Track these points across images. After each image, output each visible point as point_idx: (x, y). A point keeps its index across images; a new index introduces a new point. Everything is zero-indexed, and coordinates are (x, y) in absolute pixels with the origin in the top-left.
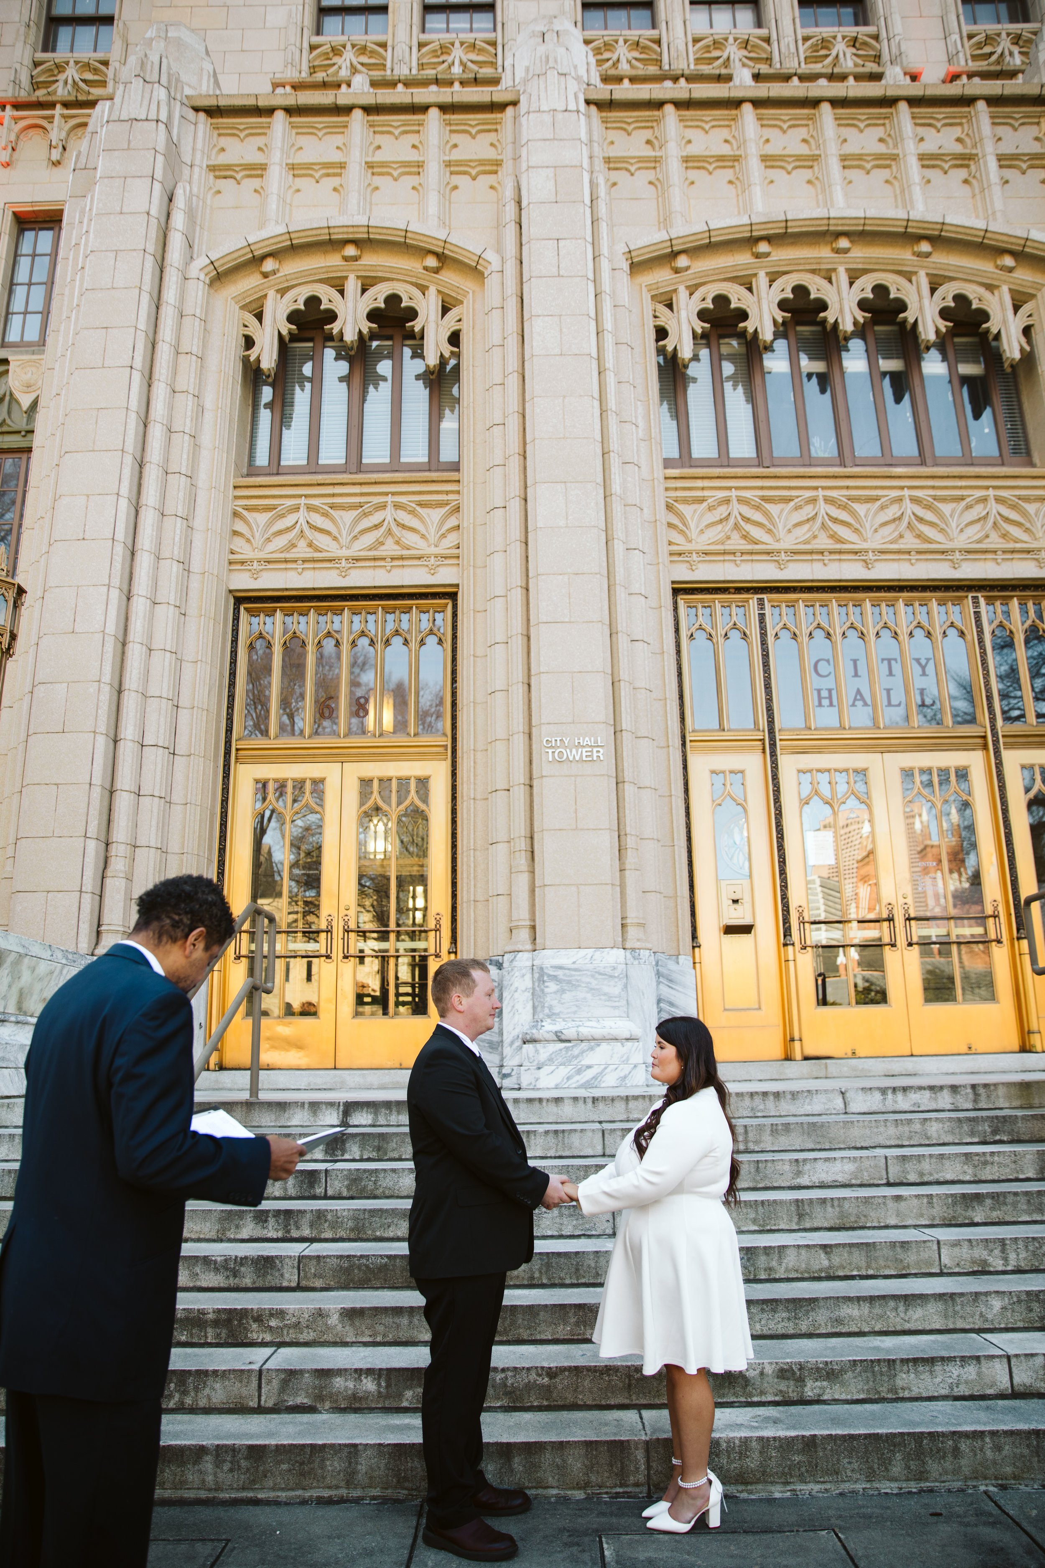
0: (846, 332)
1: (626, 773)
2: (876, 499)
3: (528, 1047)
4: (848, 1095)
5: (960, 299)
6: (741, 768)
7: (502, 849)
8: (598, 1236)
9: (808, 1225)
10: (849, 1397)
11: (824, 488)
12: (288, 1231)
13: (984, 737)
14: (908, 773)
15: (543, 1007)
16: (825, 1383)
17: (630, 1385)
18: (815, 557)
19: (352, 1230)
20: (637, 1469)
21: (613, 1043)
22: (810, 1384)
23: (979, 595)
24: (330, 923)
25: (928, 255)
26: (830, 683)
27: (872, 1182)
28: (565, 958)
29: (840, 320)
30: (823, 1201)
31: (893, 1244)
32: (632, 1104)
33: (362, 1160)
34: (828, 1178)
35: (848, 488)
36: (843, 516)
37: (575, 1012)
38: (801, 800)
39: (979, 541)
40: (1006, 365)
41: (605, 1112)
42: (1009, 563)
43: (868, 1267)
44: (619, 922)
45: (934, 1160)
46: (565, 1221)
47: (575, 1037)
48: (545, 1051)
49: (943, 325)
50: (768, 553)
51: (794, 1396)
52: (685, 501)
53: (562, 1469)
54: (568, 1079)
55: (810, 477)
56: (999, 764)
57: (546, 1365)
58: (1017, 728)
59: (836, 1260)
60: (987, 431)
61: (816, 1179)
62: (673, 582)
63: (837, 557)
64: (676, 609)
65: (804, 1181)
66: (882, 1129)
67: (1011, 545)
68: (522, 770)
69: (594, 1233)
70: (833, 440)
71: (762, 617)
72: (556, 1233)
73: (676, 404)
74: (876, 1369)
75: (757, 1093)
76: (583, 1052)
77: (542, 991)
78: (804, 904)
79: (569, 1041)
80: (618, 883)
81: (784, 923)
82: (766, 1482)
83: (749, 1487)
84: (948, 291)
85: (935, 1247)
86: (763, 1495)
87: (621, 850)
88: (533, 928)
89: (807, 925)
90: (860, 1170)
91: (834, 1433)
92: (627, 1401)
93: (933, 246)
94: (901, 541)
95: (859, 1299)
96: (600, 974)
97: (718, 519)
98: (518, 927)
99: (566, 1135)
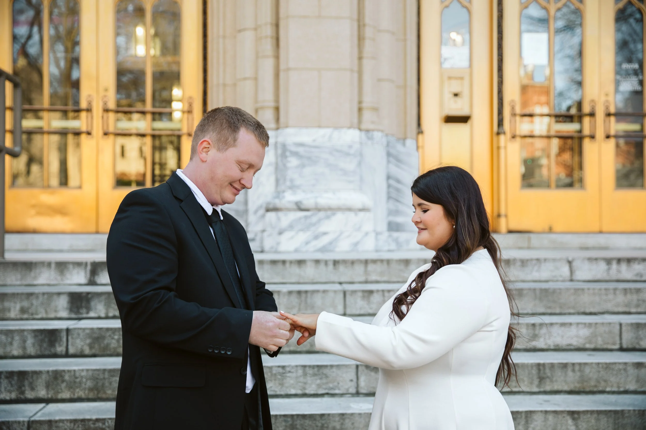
3: (271, 216)
4: (574, 264)
7: (249, 36)
8: (342, 395)
9: (548, 388)
12: (23, 393)
15: (285, 180)
19: (91, 390)
21: (348, 213)
24: (90, 103)
27: (605, 346)
28: (306, 136)
30: (564, 366)
32: (371, 267)
33: (107, 318)
34: (563, 342)
37: (314, 185)
38: (520, 4)
41: (345, 274)
44: (356, 106)
46: (309, 379)
47: (313, 207)
48: (286, 219)
54: (307, 243)
61: (551, 343)
65: (540, 344)
66: (611, 296)
69: (337, 391)
72: (299, 392)
76: (320, 220)
77: (284, 165)
78: (515, 99)
79: (308, 210)
80: (356, 70)
81: (499, 115)
87: (361, 39)
88: (277, 109)
89: (517, 117)
90: (594, 335)
96: (338, 151)
98: (262, 108)
99: (309, 295)
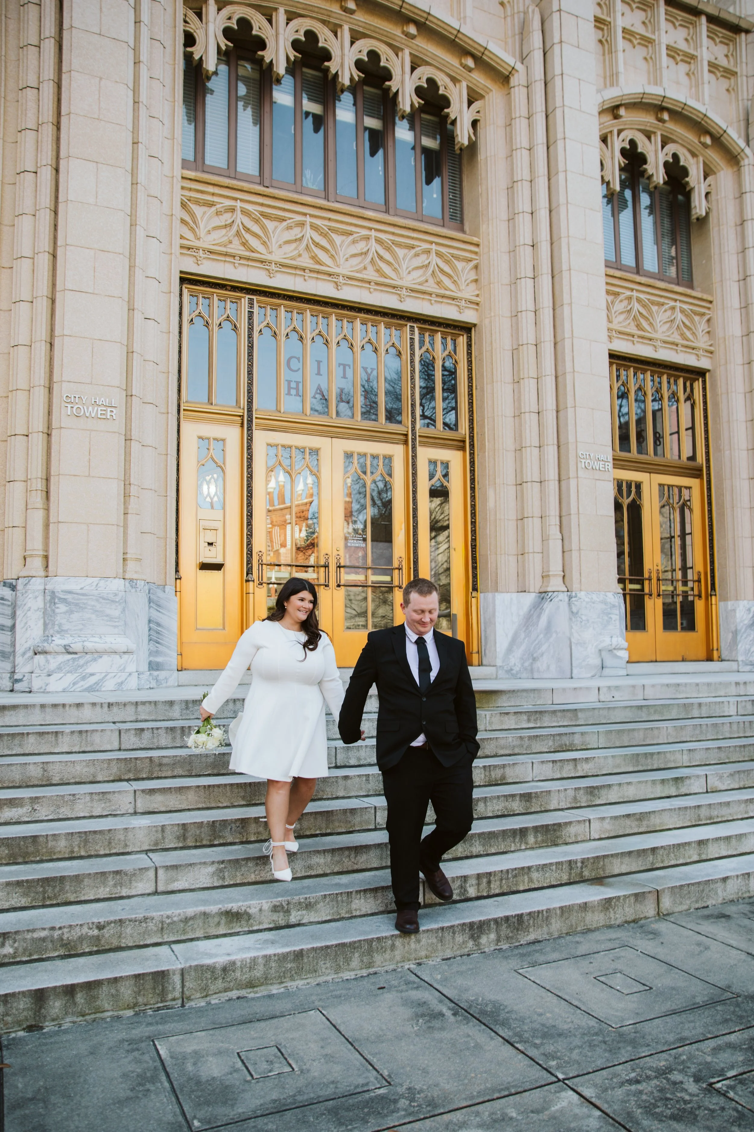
0: (343, 85)
1: (133, 433)
2: (350, 234)
3: (39, 658)
5: (431, 81)
6: (223, 437)
7: (18, 488)
8: (123, 815)
10: (320, 920)
11: (311, 216)
13: (406, 435)
14: (349, 456)
15: (54, 624)
16: (304, 912)
17: (162, 929)
18: (298, 272)
20: (174, 989)
21: (113, 656)
22: (294, 913)
23: (415, 325)
25: (413, 37)
26: (297, 377)
28: (74, 585)
29: (340, 73)
31: (345, 811)
32: (140, 708)
35: (329, 219)
36: (324, 242)
37: (81, 630)
38: (267, 468)
39: (420, 284)
40: (457, 147)
41: (118, 714)
42: (439, 305)
43: (327, 828)
44: (121, 557)
45: (368, 749)
46: (95, 804)
47: (81, 650)
48: (54, 662)
49: (417, 101)
50: (262, 262)
51: (282, 923)
52: (197, 202)
53: (115, 997)
54: (74, 684)
55: (302, 204)
56: (414, 457)
57: (96, 920)
58: (431, 431)
59: (305, 824)
60: (435, 196)
62: (181, 272)
63: (315, 275)
64: (181, 295)
67: (442, 292)
68: (41, 420)
69: (118, 812)
70: (321, 176)
71: (251, 314)
72: (87, 815)
73: (195, 111)
74: (339, 899)
75: (238, 699)
76: (87, 663)
77: (54, 611)
78: (263, 550)
79: (76, 653)
80: (122, 524)
81: (248, 564)
82: (267, 984)
83: (255, 989)
84: (424, 72)
85: (373, 811)
86: (265, 993)
87: (126, 496)
88: (46, 557)
89: (264, 566)
91: (315, 946)
92: (160, 940)
93: (418, 30)
94: (364, 272)
95: (324, 851)
96: (104, 599)
97: (223, 224)
98: (31, 556)
99: (89, 734)
